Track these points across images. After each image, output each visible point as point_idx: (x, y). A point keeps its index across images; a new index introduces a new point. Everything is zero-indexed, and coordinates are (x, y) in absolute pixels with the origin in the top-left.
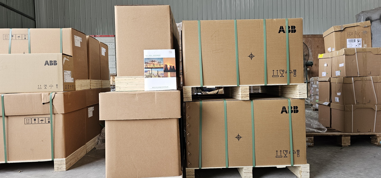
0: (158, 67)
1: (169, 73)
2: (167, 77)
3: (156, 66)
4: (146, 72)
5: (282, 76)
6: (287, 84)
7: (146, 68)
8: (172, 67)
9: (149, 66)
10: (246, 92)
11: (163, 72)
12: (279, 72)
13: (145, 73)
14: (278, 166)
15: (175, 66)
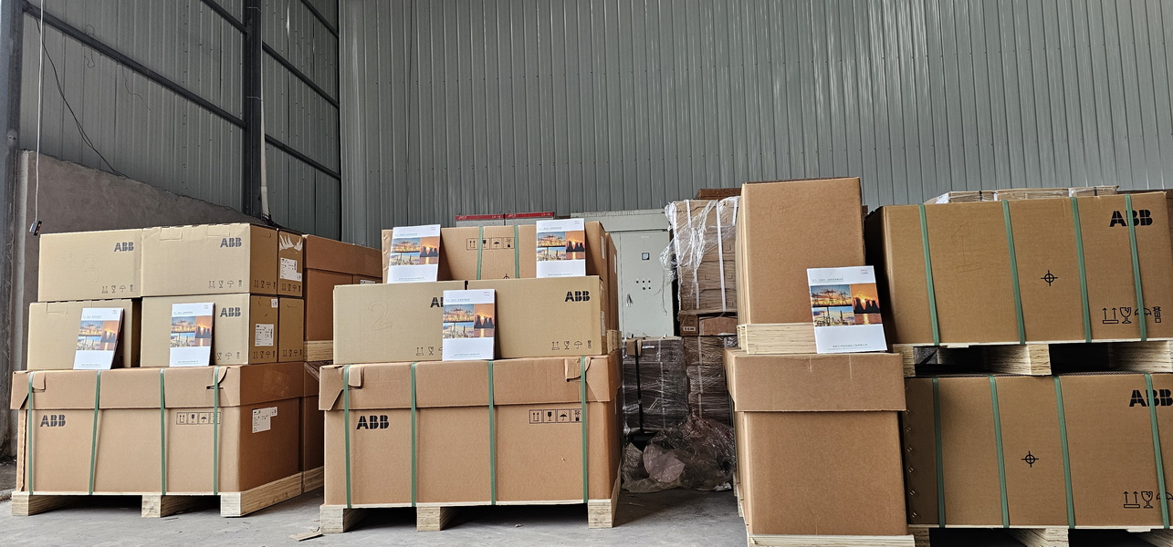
0: (841, 302)
1: (866, 316)
2: (862, 323)
3: (835, 302)
4: (816, 314)
5: (1126, 321)
6: (1140, 340)
7: (814, 306)
8: (871, 302)
9: (821, 303)
10: (1042, 357)
11: (853, 314)
12: (1117, 312)
13: (814, 317)
14: (1132, 529)
15: (877, 302)
